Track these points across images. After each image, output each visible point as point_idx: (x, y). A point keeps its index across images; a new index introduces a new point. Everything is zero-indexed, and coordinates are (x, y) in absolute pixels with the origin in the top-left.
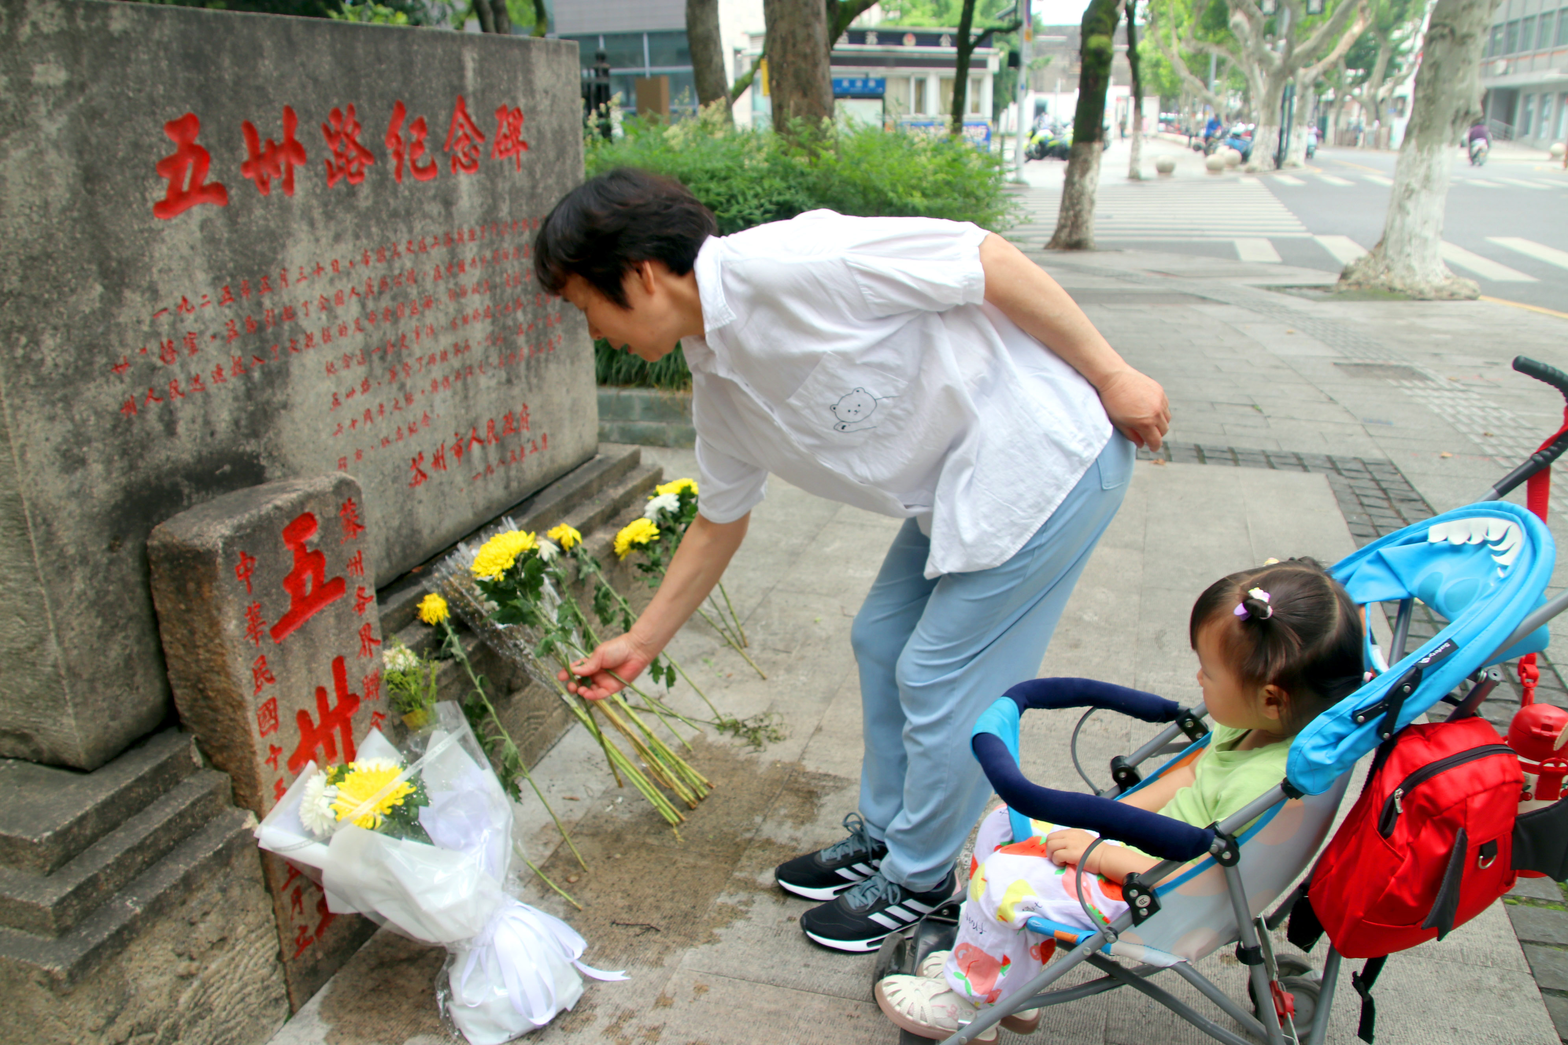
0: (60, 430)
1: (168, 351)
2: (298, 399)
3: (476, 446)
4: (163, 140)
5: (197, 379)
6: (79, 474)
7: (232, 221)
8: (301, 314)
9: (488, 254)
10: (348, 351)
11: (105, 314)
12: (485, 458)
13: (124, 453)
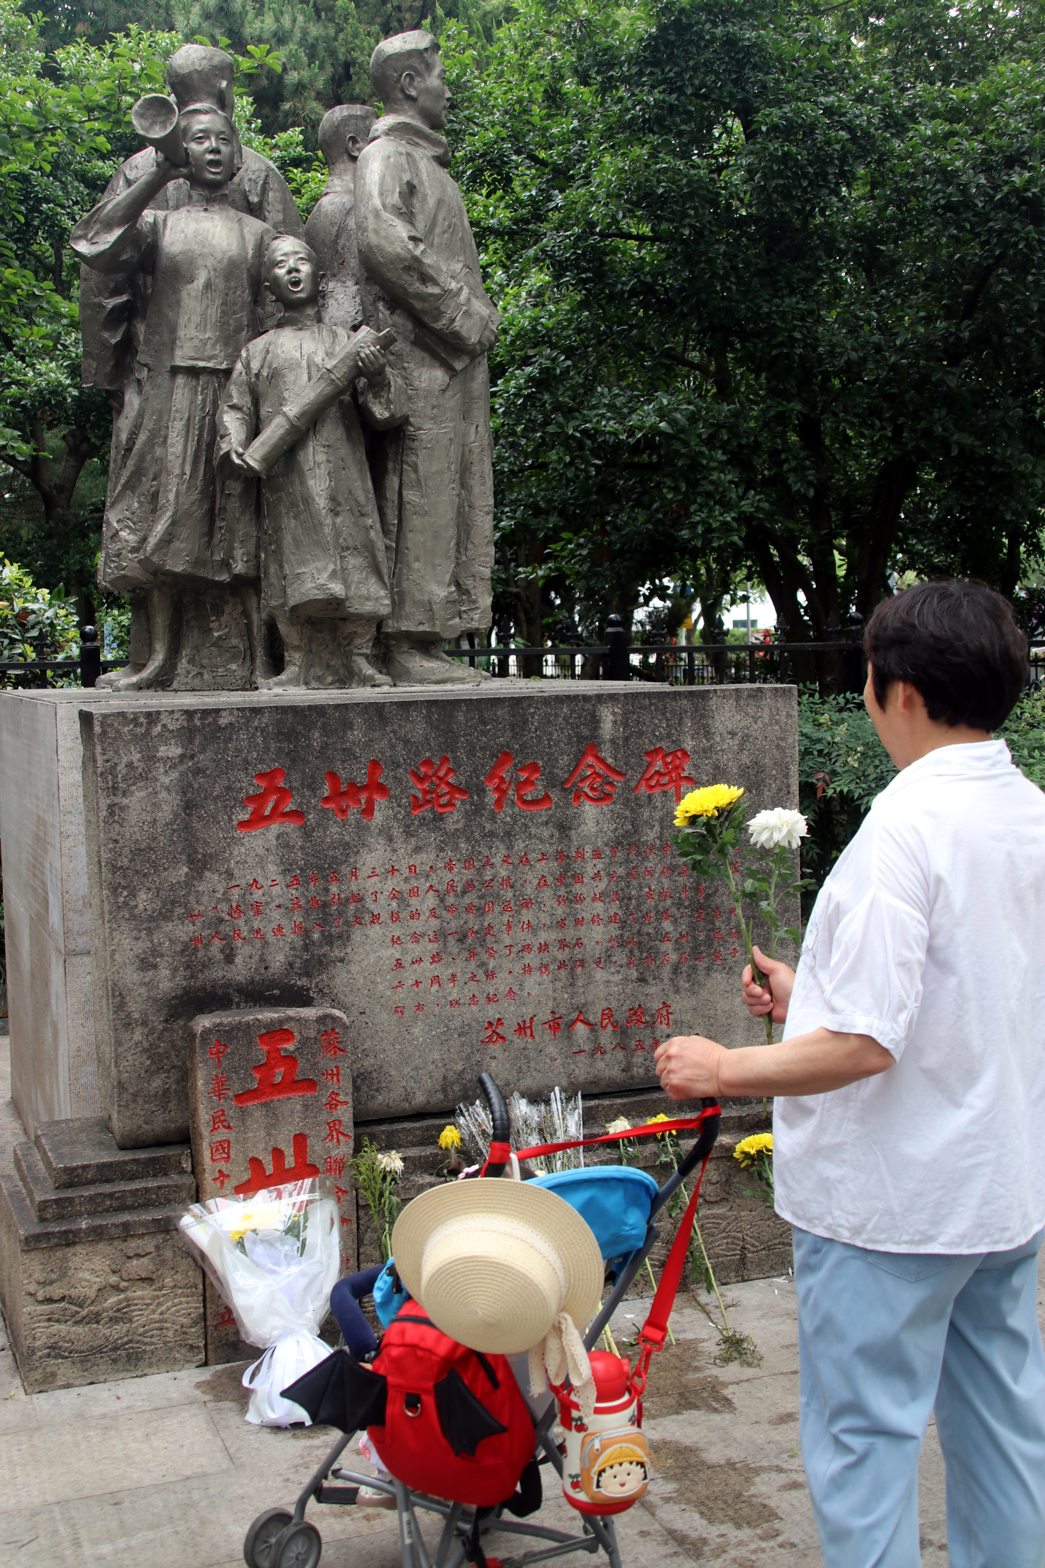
0: (142, 946)
1: (236, 911)
2: (356, 957)
3: (580, 1028)
4: (251, 784)
5: (258, 931)
6: (151, 973)
7: (307, 834)
8: (369, 900)
9: (621, 871)
10: (419, 930)
11: (188, 884)
12: (595, 1039)
13: (188, 967)
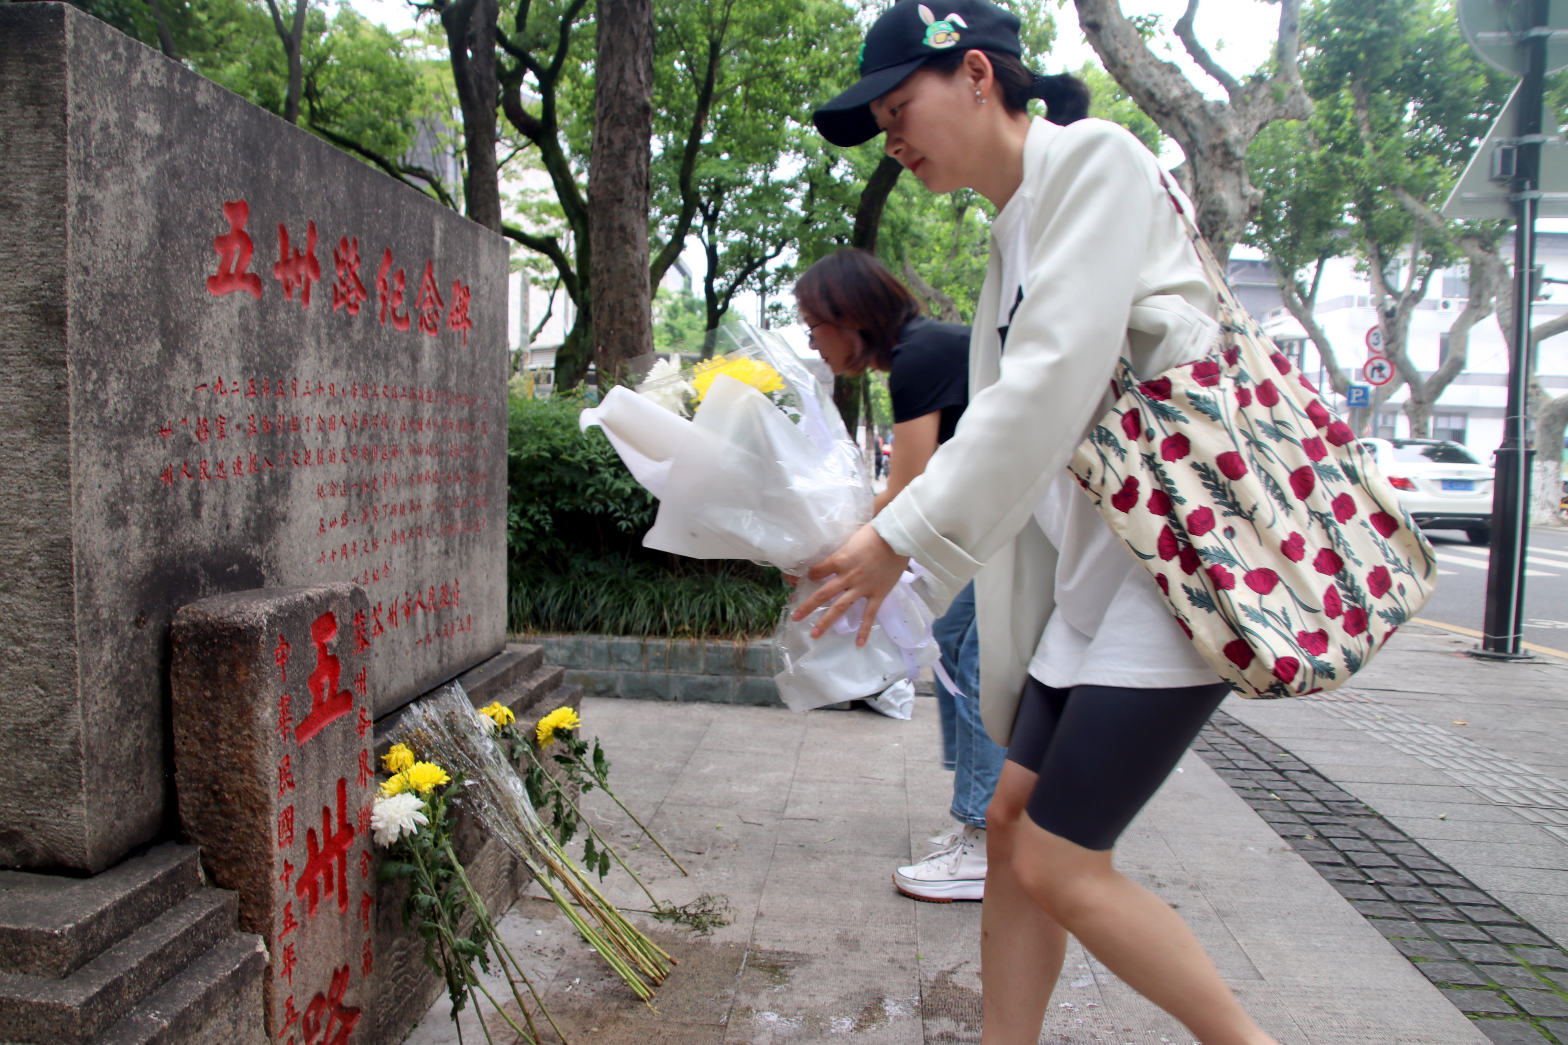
0: (112, 479)
1: (203, 428)
2: (294, 515)
3: (419, 609)
4: (220, 217)
5: (221, 466)
6: (120, 532)
7: (263, 318)
8: (304, 428)
9: (439, 420)
10: (335, 478)
11: (160, 374)
12: (426, 626)
13: (158, 523)
